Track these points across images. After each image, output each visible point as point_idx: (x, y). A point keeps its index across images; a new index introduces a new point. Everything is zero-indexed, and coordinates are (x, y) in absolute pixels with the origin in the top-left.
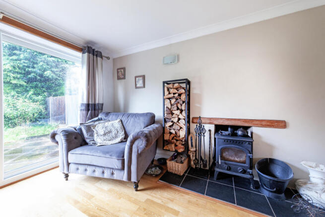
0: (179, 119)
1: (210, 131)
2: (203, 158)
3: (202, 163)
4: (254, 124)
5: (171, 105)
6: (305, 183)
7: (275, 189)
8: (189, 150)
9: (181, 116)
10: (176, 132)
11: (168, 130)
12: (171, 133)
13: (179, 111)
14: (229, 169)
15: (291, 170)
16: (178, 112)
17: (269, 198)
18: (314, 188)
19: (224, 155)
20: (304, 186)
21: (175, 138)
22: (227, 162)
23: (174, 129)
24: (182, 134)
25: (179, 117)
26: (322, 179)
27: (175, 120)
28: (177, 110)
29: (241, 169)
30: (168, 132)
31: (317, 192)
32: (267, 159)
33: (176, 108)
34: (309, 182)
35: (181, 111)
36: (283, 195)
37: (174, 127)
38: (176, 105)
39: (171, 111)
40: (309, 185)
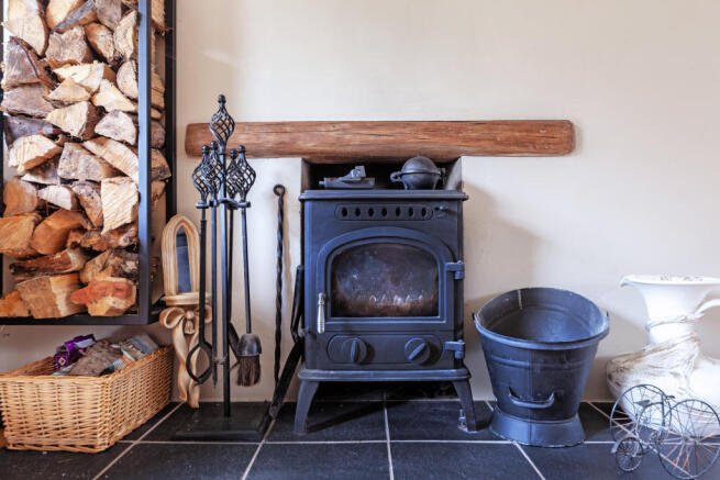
0: (99, 113)
1: (280, 191)
2: (241, 331)
3: (233, 360)
4: (466, 140)
5: (49, 31)
6: (639, 356)
7: (551, 398)
8: (162, 305)
9: (109, 97)
10: (76, 198)
11: (31, 189)
12: (46, 210)
13: (98, 67)
14: (367, 358)
15: (597, 311)
16: (92, 74)
17: (530, 448)
18: (665, 363)
19: (344, 286)
20: (637, 366)
21: (74, 238)
22: (354, 322)
23: (66, 182)
24: (117, 204)
25: (99, 101)
26: (685, 320)
27: (74, 121)
28: (87, 61)
29: (418, 343)
30: (29, 205)
31: (676, 375)
32: (515, 292)
33: (77, 50)
34: (649, 348)
35: (114, 66)
36: (574, 423)
37: (63, 168)
38: (78, 31)
39: (48, 69)
40: (649, 359)
